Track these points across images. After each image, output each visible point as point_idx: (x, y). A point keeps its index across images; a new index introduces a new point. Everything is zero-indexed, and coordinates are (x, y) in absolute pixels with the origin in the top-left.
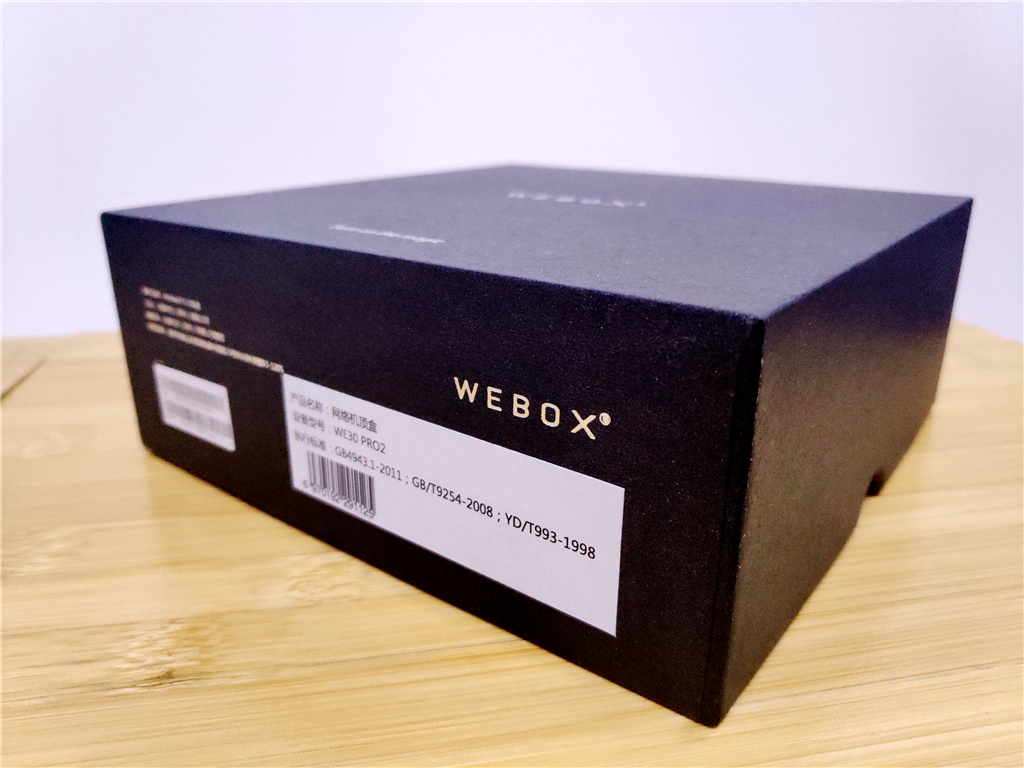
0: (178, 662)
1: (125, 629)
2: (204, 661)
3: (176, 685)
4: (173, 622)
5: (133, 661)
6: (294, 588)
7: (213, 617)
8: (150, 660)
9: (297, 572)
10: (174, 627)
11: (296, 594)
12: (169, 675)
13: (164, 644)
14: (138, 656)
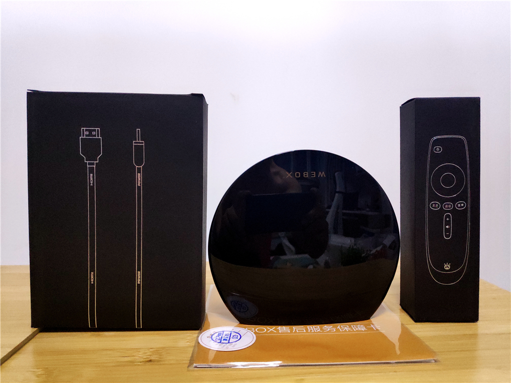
0: (152, 358)
1: (138, 350)
2: (160, 358)
3: (152, 363)
4: (151, 349)
5: (139, 357)
6: (188, 342)
7: (163, 348)
8: (145, 357)
9: (189, 338)
10: (151, 350)
11: (188, 343)
12: (150, 361)
13: (149, 354)
14: (141, 356)
